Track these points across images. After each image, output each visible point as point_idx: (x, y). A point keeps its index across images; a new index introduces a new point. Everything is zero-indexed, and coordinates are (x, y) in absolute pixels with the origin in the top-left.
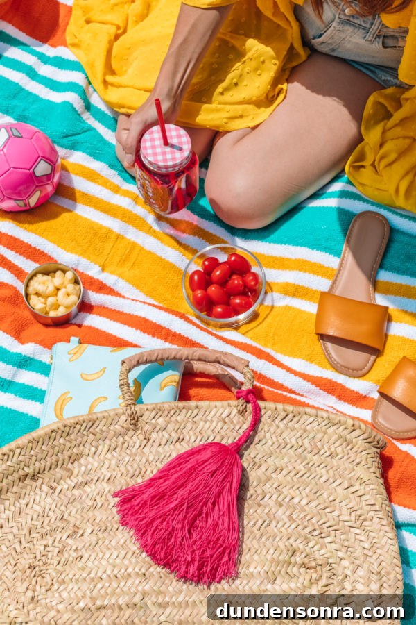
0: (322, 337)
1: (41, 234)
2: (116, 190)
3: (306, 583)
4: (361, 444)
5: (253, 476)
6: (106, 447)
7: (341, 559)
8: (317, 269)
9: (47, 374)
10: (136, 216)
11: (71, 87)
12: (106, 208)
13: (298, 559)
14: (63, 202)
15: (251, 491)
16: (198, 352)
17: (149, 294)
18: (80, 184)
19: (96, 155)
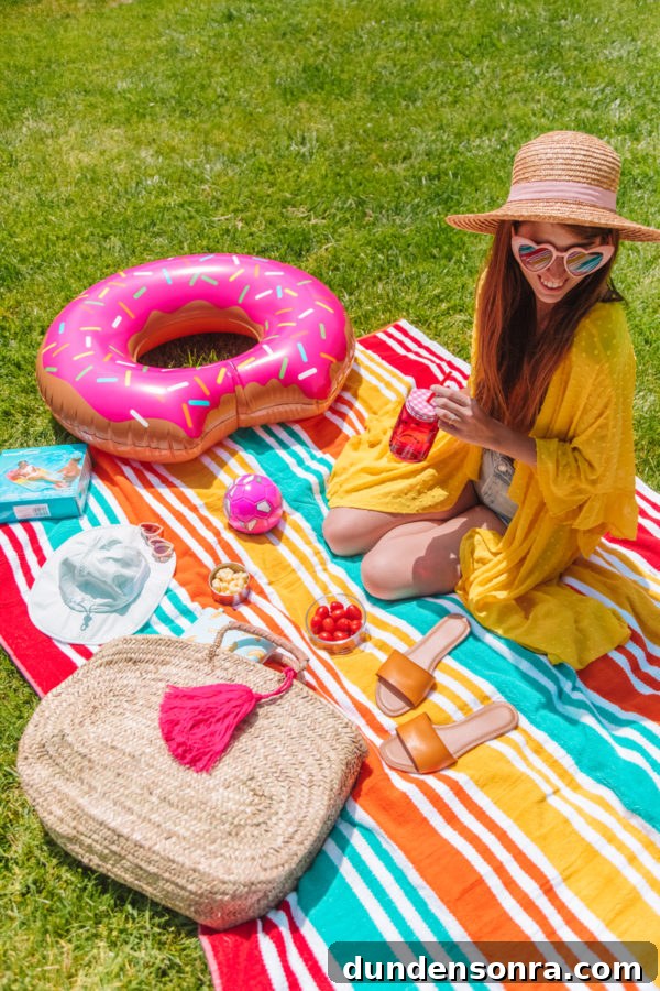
0: (382, 680)
1: (246, 550)
2: (308, 543)
3: (248, 801)
4: (346, 739)
5: (261, 722)
6: (186, 664)
7: (282, 801)
8: (405, 638)
9: (193, 622)
10: (310, 562)
11: (318, 474)
12: (295, 550)
13: (253, 785)
14: (272, 538)
15: (252, 730)
16: (283, 640)
17: (288, 609)
18: (288, 531)
19: (307, 518)
